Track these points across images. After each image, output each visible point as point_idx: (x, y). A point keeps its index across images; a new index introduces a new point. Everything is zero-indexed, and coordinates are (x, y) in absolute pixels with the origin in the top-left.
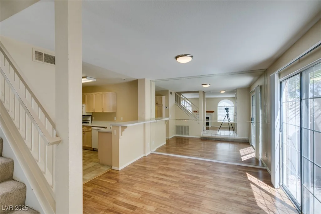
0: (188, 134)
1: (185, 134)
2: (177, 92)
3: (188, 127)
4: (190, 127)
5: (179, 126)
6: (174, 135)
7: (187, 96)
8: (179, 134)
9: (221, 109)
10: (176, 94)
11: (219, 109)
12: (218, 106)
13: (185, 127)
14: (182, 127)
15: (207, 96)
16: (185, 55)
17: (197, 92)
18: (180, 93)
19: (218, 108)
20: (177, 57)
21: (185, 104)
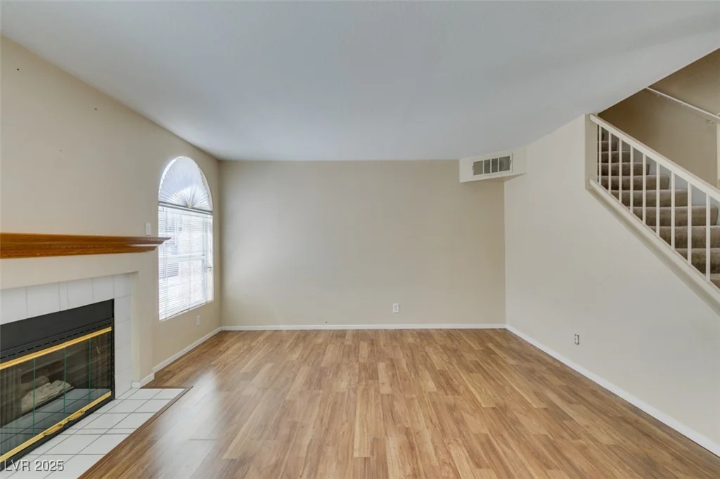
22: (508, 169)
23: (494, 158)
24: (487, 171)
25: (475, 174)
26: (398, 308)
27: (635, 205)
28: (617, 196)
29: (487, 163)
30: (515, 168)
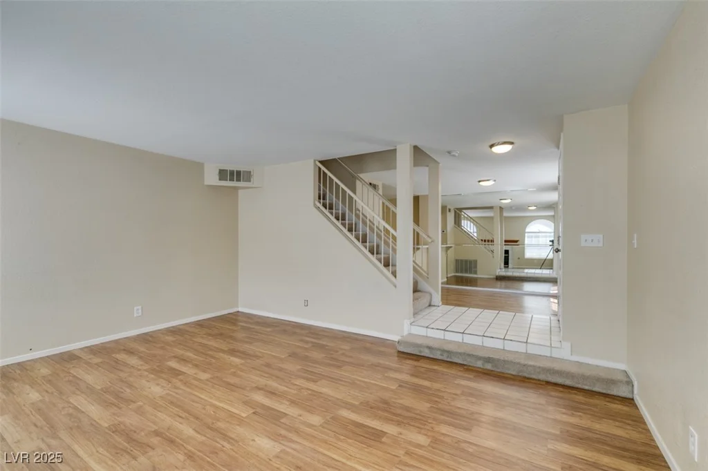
0: (475, 273)
1: (471, 273)
2: (457, 209)
3: (476, 262)
4: (478, 262)
5: (462, 261)
6: (453, 274)
7: (472, 214)
8: (462, 272)
9: (532, 237)
10: (455, 212)
11: (528, 237)
12: (527, 230)
13: (471, 262)
14: (466, 261)
15: (505, 214)
16: (488, 180)
17: (491, 208)
18: (461, 209)
19: (526, 234)
20: (479, 181)
21: (472, 228)
22: (250, 181)
23: (238, 170)
24: (232, 180)
25: (220, 180)
26: (140, 311)
27: (342, 220)
28: (332, 213)
29: (232, 173)
30: (255, 181)
